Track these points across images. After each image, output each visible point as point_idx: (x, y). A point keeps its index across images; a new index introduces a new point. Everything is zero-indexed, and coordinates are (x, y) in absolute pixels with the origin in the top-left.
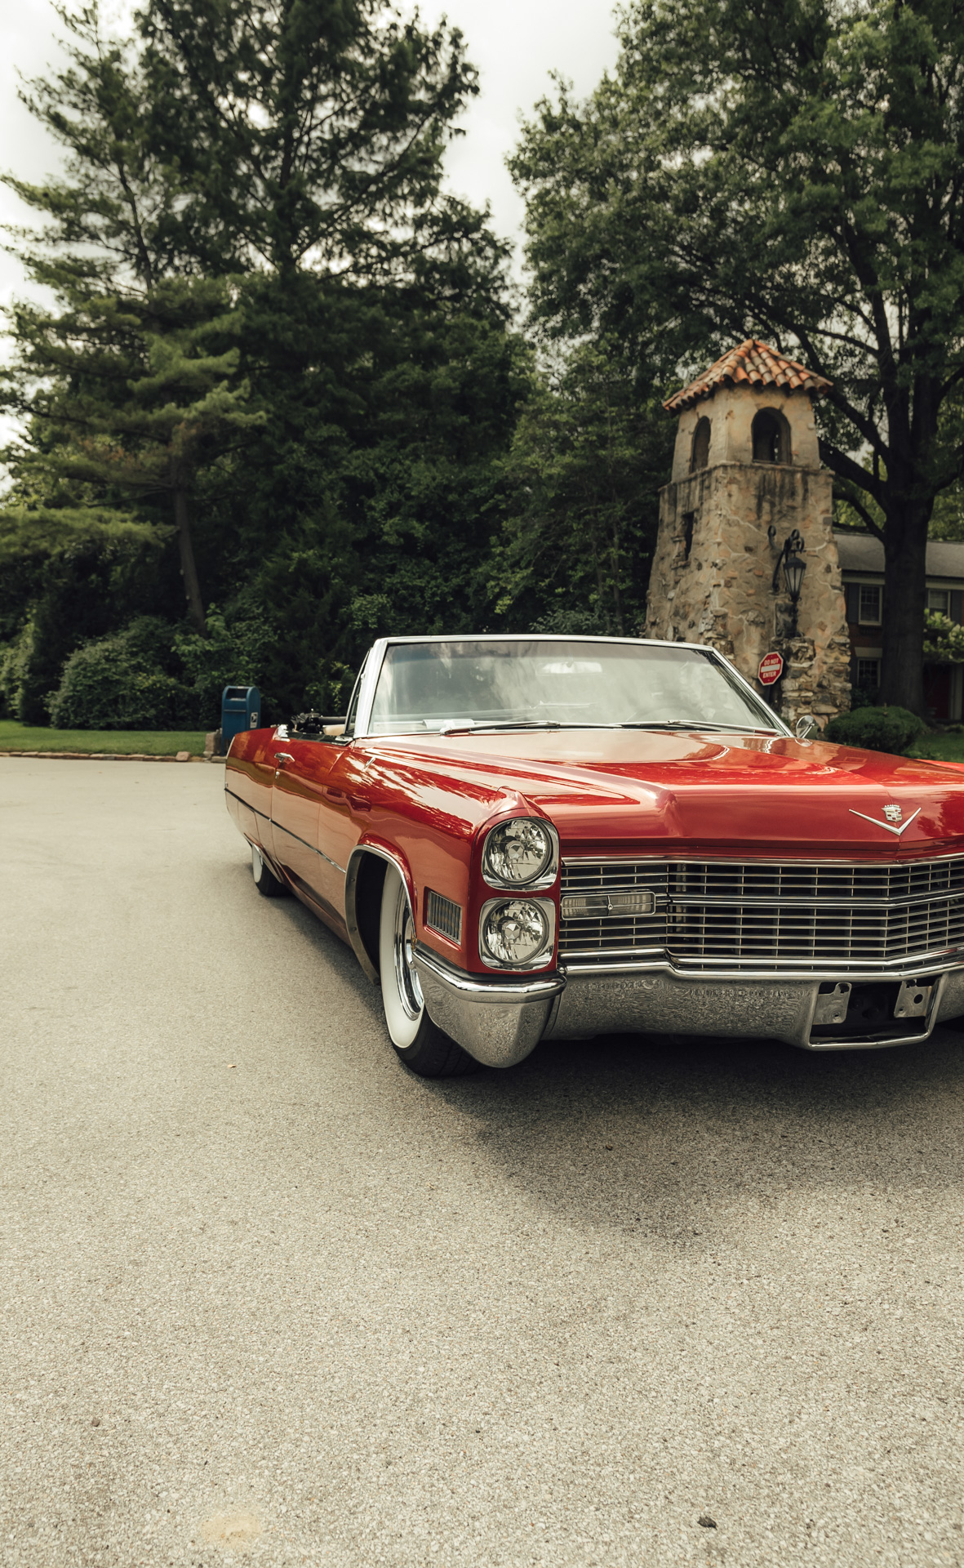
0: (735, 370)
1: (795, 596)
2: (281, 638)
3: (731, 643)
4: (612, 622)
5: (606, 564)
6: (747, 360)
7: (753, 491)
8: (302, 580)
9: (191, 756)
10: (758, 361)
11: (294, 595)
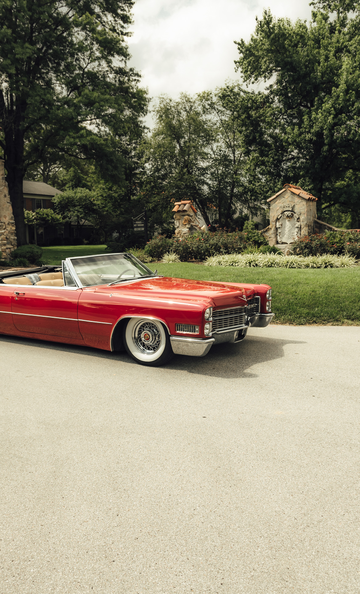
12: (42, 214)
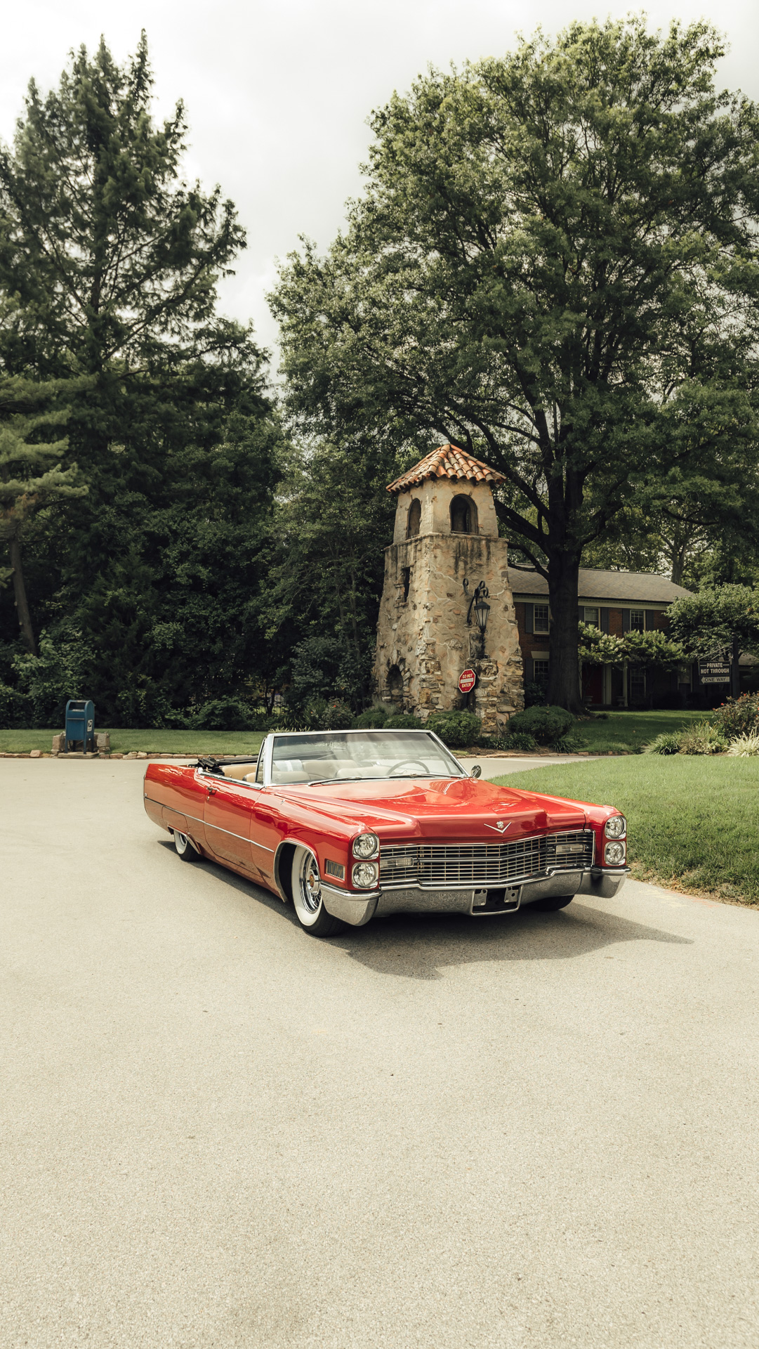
0: (438, 468)
1: (483, 629)
2: (98, 656)
3: (439, 663)
4: (352, 646)
5: (346, 602)
6: (446, 460)
7: (452, 554)
8: (115, 612)
9: (42, 753)
10: (453, 461)
11: (108, 623)
12: (638, 641)
